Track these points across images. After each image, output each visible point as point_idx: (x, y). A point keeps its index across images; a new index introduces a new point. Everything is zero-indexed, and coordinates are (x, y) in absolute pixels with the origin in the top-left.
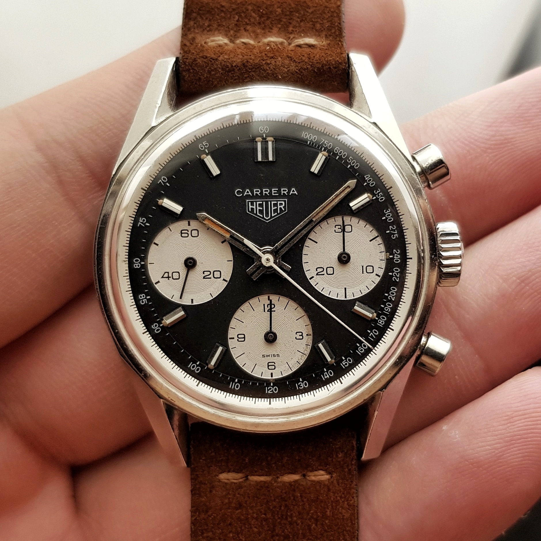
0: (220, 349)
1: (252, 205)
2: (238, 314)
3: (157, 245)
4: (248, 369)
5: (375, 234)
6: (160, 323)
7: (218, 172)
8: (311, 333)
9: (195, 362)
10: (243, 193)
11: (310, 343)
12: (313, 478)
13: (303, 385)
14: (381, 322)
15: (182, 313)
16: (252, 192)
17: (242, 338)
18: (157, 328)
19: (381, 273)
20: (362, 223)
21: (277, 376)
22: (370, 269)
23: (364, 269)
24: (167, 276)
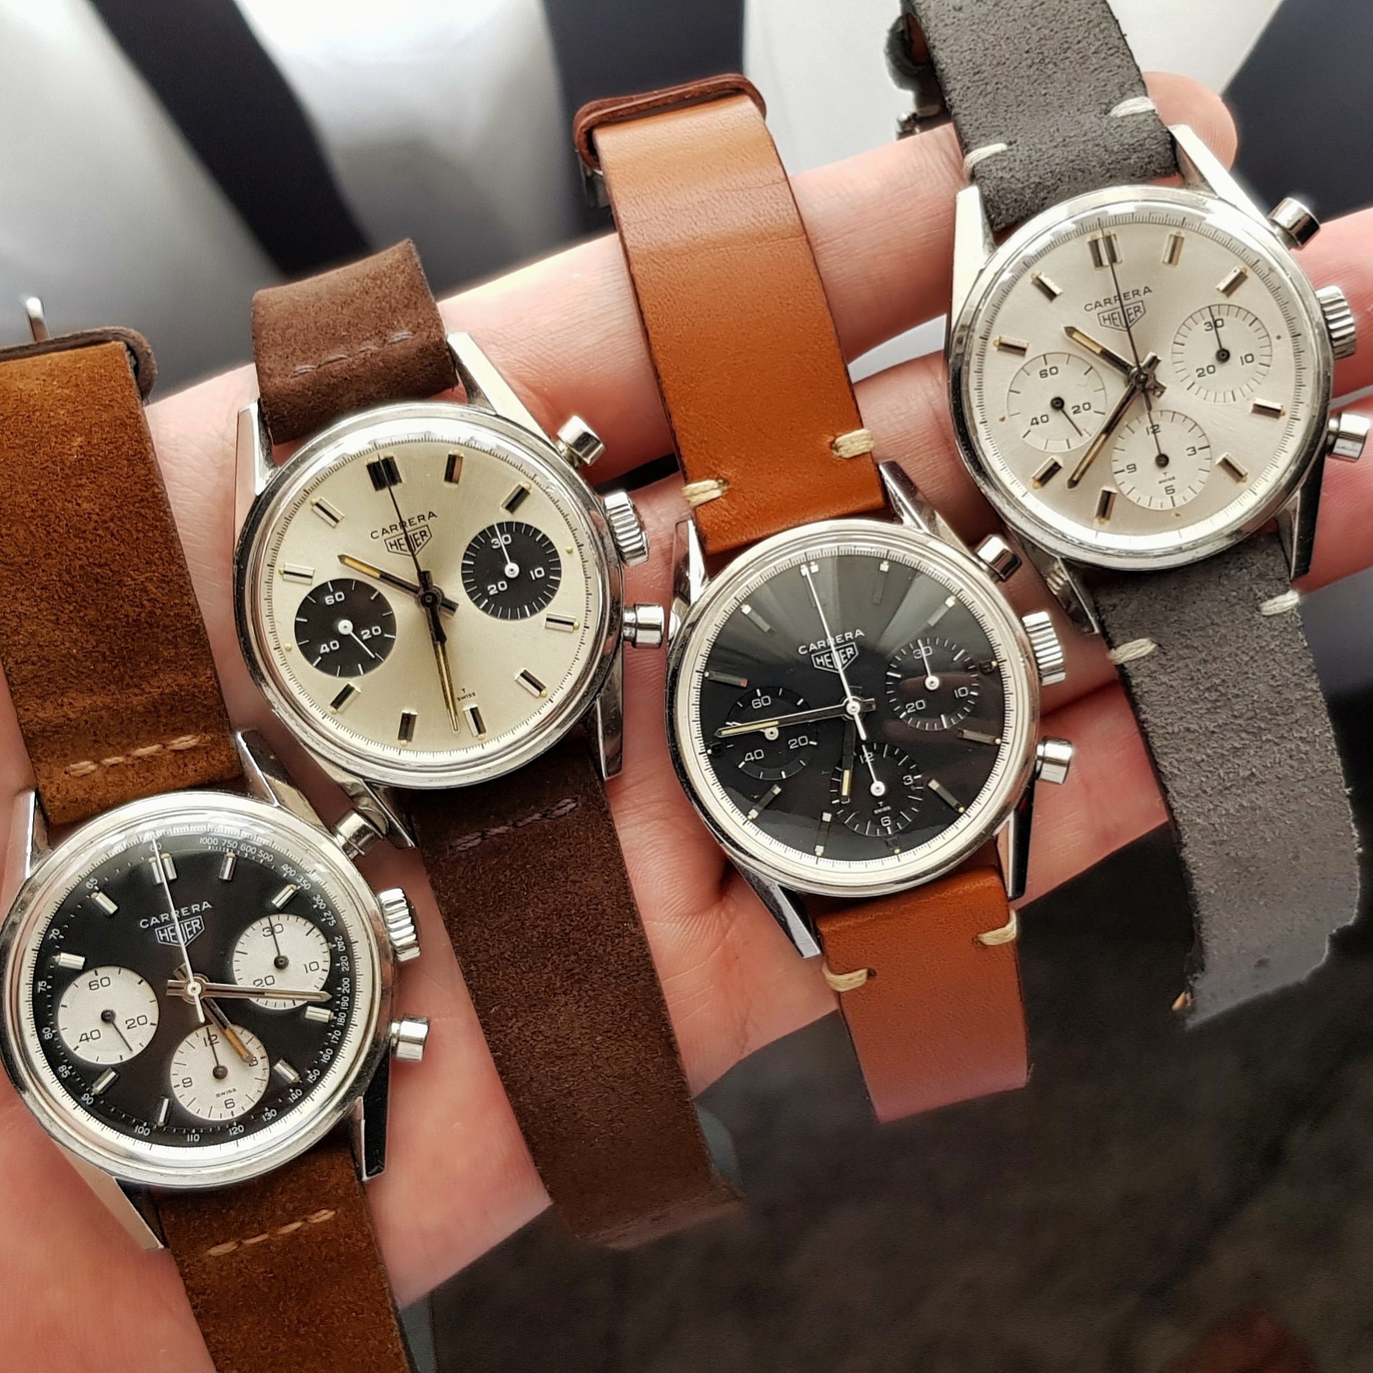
0: (166, 1101)
1: (163, 932)
2: (177, 1057)
3: (65, 1007)
4: (203, 1115)
5: (310, 926)
6: (89, 1092)
7: (115, 908)
8: (264, 1054)
9: (141, 1124)
10: (149, 922)
11: (267, 1066)
12: (317, 1221)
13: (270, 1115)
14: (341, 1021)
15: (113, 1074)
16: (160, 919)
17: (187, 1083)
18: (88, 1099)
19: (327, 966)
20: (292, 918)
21: (239, 1113)
22: (314, 966)
23: (308, 968)
24: (85, 1038)
